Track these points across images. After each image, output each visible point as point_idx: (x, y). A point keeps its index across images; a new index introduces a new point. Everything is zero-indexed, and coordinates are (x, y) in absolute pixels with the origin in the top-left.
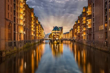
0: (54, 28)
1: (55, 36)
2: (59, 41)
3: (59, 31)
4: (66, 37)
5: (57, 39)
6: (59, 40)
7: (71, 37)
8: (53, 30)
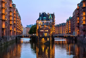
0: (40, 15)
1: (42, 29)
2: (50, 39)
3: (49, 22)
4: (59, 32)
5: (46, 34)
6: (49, 37)
7: (68, 31)
8: (39, 19)
